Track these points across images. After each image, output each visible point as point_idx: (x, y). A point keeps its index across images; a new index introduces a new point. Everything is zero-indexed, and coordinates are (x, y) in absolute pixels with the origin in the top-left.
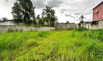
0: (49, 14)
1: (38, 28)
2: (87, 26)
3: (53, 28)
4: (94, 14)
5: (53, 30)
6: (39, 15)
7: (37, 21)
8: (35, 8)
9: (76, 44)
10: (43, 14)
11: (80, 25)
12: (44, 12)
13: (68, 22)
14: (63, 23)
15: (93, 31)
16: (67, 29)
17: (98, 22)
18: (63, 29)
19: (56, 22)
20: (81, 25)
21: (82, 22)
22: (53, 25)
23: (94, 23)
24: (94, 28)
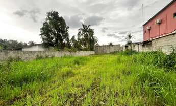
0: (87, 34)
1: (73, 53)
2: (136, 48)
3: (93, 53)
4: (145, 32)
5: (92, 55)
6: (74, 37)
7: (72, 44)
8: (69, 27)
9: (123, 72)
10: (78, 34)
11: (127, 46)
12: (80, 32)
13: (111, 44)
14: (105, 46)
15: (145, 54)
16: (111, 53)
17: (151, 41)
18: (106, 53)
19: (95, 44)
20: (129, 47)
21: (130, 43)
22: (92, 49)
23: (146, 44)
24: (147, 50)
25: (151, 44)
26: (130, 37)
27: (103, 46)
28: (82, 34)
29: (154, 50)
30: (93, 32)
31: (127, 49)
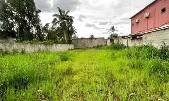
0: (64, 23)
1: (49, 47)
4: (133, 25)
6: (47, 25)
10: (54, 22)
11: (113, 40)
12: (55, 19)
13: (92, 36)
14: (85, 38)
16: (94, 47)
18: (88, 48)
20: (115, 40)
22: (70, 42)
23: (134, 37)
26: (113, 29)
27: (82, 39)
28: (59, 22)
30: (72, 21)
31: (113, 44)
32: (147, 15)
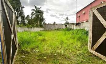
0: (38, 14)
2: (72, 27)
3: (42, 29)
5: (42, 31)
6: (28, 16)
7: (27, 21)
8: (24, 7)
10: (32, 14)
11: (67, 25)
12: (33, 12)
13: (55, 23)
14: (51, 24)
16: (55, 30)
18: (52, 30)
20: (68, 26)
21: (67, 23)
22: (41, 26)
25: (80, 25)
26: (67, 18)
27: (49, 24)
28: (35, 14)
29: (82, 28)
30: (43, 13)
31: (67, 27)
32: (84, 12)
